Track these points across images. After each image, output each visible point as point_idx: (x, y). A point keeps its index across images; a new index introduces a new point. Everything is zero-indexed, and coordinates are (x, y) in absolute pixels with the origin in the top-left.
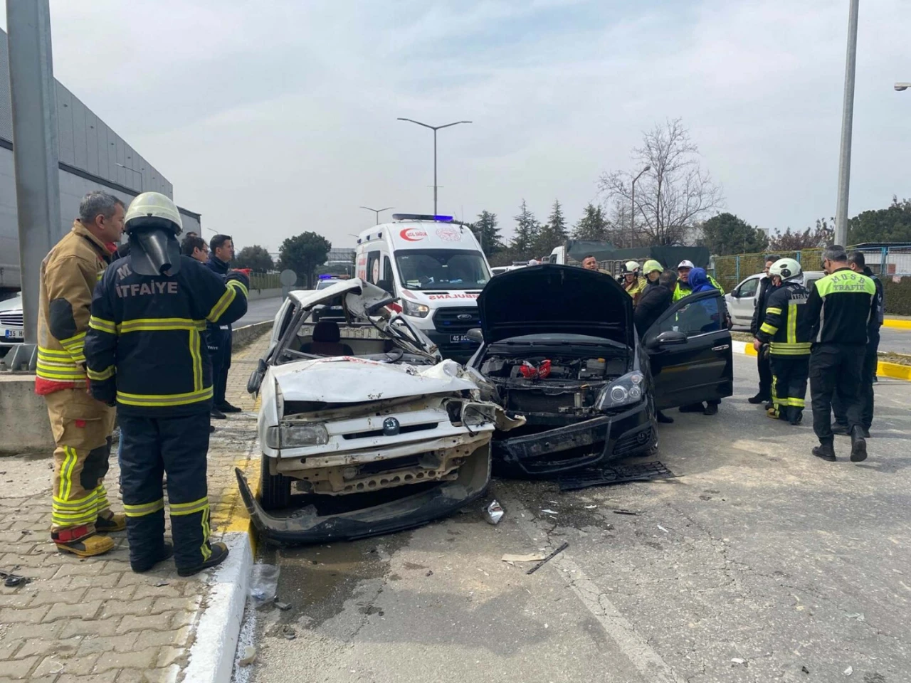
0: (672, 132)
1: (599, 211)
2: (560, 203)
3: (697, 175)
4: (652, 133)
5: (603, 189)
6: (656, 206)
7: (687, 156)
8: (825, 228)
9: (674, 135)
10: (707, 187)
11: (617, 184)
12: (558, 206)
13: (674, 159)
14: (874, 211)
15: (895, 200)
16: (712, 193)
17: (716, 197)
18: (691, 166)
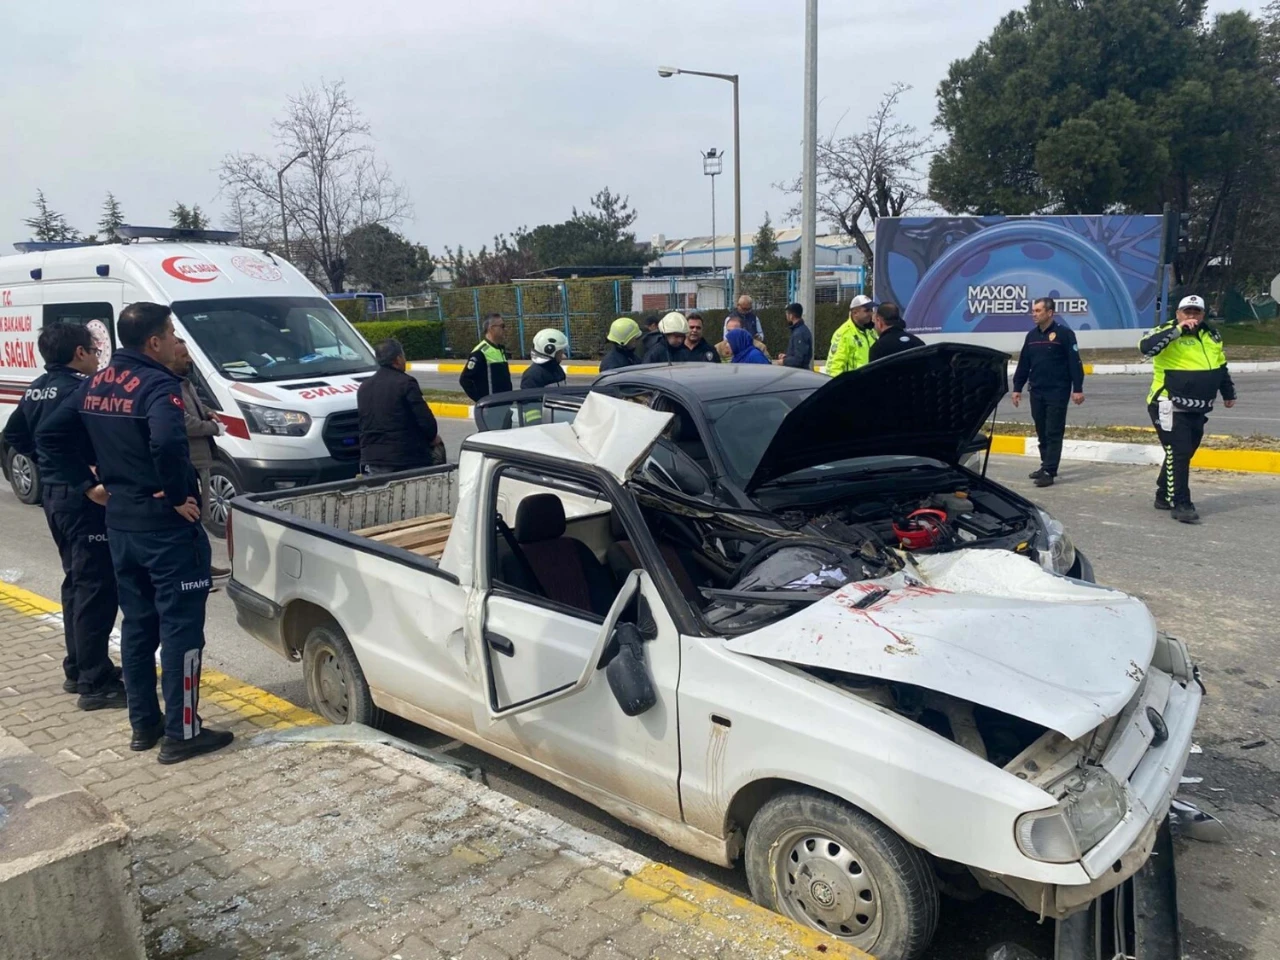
0: (332, 101)
1: (196, 216)
2: (116, 200)
3: (371, 168)
4: (301, 99)
5: (230, 183)
6: (317, 213)
7: (354, 140)
8: (505, 247)
9: (335, 106)
10: (387, 187)
11: (251, 175)
12: (114, 206)
13: (338, 143)
14: (549, 226)
15: (575, 213)
16: (395, 196)
17: (401, 202)
18: (360, 157)
